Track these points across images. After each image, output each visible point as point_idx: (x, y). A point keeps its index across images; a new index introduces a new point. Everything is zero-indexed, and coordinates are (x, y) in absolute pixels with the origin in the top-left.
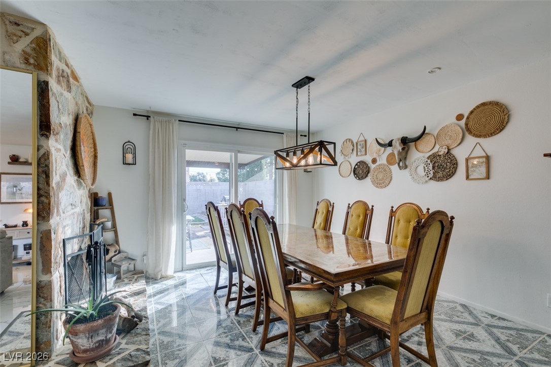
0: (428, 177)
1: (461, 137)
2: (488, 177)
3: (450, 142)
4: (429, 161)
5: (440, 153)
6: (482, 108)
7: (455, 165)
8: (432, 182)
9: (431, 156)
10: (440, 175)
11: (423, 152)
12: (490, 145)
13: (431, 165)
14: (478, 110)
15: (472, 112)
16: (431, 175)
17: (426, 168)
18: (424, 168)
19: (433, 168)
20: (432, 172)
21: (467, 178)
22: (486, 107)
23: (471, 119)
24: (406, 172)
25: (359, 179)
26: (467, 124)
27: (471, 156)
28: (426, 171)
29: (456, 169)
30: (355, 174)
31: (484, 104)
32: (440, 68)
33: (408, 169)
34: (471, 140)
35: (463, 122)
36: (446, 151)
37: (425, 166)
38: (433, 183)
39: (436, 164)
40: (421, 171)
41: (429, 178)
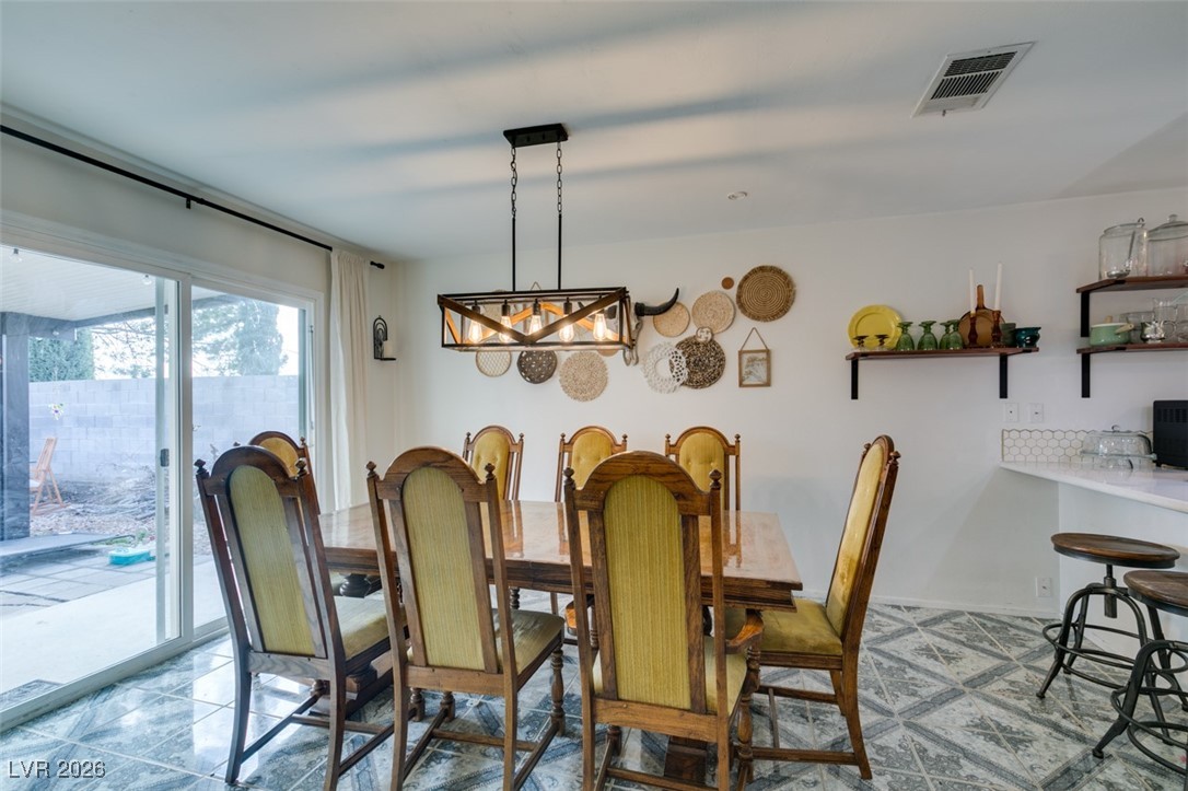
0: (678, 380)
1: (731, 317)
2: (768, 384)
3: (714, 322)
4: (680, 352)
5: (700, 340)
6: (760, 274)
7: (721, 360)
8: (685, 388)
9: (682, 343)
10: (698, 377)
11: (667, 336)
12: (772, 333)
13: (684, 359)
14: (755, 276)
15: (746, 278)
16: (684, 378)
17: (675, 364)
18: (671, 363)
19: (688, 363)
20: (686, 371)
21: (741, 385)
22: (766, 274)
23: (745, 289)
24: (636, 371)
25: (532, 381)
26: (739, 297)
27: (744, 349)
28: (675, 370)
29: (722, 366)
30: (521, 369)
31: (762, 269)
32: (746, 194)
33: (639, 366)
34: (744, 323)
35: (733, 292)
36: (710, 336)
37: (673, 360)
38: (687, 391)
39: (692, 359)
40: (664, 370)
41: (681, 382)
